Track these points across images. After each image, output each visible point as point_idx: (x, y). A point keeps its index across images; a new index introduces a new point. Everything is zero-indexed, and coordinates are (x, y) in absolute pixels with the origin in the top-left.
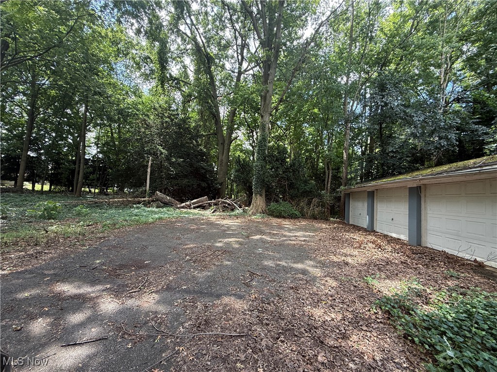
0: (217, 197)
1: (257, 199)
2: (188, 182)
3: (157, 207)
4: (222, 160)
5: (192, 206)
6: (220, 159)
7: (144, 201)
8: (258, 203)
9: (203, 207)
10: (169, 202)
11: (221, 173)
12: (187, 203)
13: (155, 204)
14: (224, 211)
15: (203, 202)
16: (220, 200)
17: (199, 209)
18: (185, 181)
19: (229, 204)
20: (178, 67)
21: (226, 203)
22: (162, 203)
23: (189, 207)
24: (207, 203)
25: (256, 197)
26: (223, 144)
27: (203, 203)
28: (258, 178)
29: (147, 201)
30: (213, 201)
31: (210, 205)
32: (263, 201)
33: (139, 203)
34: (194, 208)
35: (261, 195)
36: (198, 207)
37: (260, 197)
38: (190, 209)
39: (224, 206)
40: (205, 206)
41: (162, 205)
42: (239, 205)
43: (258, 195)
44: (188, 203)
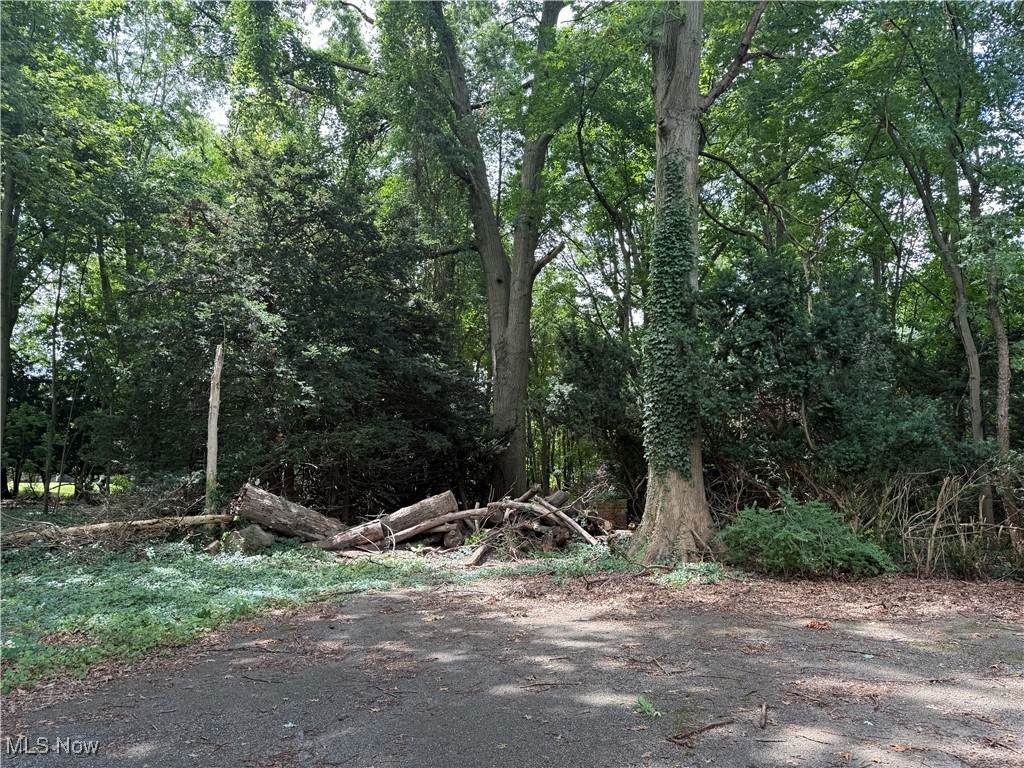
0: (492, 490)
1: (667, 490)
2: (375, 436)
3: (249, 550)
4: (503, 344)
5: (393, 538)
6: (495, 341)
7: (195, 527)
8: (676, 511)
9: (436, 539)
10: (298, 526)
11: (505, 392)
12: (371, 525)
13: (238, 539)
14: (525, 550)
15: (436, 515)
16: (506, 501)
17: (421, 548)
18: (361, 435)
19: (544, 521)
20: (326, 24)
21: (531, 515)
22: (267, 530)
23: (380, 541)
24: (451, 522)
25: (662, 483)
26: (504, 281)
27: (436, 521)
28: (663, 398)
29: (210, 526)
30: (477, 510)
31: (465, 528)
32: (698, 500)
33: (175, 535)
34: (402, 544)
35: (685, 475)
36: (414, 539)
37: (683, 485)
38: (383, 548)
39: (525, 530)
40: (444, 534)
41: (267, 537)
42: (589, 521)
43: (673, 476)
44: (375, 525)
